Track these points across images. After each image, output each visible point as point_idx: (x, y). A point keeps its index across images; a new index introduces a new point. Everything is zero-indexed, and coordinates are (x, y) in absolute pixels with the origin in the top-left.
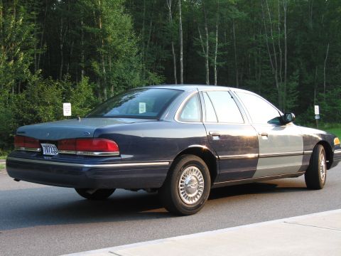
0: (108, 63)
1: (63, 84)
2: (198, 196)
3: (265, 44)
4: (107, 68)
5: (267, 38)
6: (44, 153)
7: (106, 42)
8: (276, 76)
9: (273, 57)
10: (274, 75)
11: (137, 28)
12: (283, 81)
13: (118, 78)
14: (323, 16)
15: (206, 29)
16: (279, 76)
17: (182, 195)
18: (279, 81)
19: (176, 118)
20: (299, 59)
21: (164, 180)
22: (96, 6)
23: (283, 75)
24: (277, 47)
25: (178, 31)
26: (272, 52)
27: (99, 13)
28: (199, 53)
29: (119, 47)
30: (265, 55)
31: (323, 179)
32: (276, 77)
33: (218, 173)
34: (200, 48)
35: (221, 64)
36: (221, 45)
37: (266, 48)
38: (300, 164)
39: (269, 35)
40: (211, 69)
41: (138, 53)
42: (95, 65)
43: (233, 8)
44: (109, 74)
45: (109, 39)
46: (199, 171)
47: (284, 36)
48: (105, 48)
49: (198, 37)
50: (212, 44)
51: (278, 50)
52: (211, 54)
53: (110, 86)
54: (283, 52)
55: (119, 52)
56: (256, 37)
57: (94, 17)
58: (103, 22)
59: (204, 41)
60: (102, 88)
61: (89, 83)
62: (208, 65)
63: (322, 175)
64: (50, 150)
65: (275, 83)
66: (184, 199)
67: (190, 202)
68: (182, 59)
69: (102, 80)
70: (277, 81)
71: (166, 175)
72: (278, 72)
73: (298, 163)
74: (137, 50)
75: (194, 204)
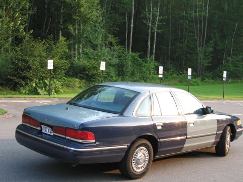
0: (80, 26)
1: (48, 42)
2: (144, 166)
3: (192, 19)
4: (79, 30)
6: (43, 131)
8: (198, 41)
9: (197, 28)
10: (196, 41)
12: (203, 46)
13: (86, 37)
15: (151, 5)
16: (200, 42)
17: (134, 166)
18: (200, 46)
19: (134, 114)
20: (215, 31)
21: (123, 157)
23: (203, 42)
25: (131, 5)
28: (145, 22)
29: (89, 16)
30: (191, 26)
31: (227, 149)
32: (198, 43)
33: (159, 150)
34: (145, 18)
35: (160, 31)
36: (161, 17)
37: (192, 22)
38: (213, 141)
39: (196, 12)
40: (153, 34)
41: (102, 21)
42: (70, 27)
44: (80, 34)
45: (82, 9)
46: (147, 150)
47: (206, 14)
48: (79, 16)
49: (145, 10)
51: (200, 24)
52: (153, 23)
53: (80, 42)
54: (205, 25)
55: (88, 19)
56: (186, 13)
59: (149, 14)
60: (74, 44)
61: (66, 41)
62: (150, 31)
63: (227, 146)
64: (48, 131)
66: (135, 168)
67: (139, 171)
68: (132, 25)
69: (74, 38)
70: (198, 46)
71: (124, 154)
73: (212, 140)
74: (101, 18)
75: (141, 172)
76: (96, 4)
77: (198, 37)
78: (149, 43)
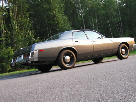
7: (59, 26)
11: (69, 20)
14: (133, 9)
22: (53, 13)
24: (118, 23)
26: (116, 25)
27: (55, 16)
43: (101, 10)
57: (53, 18)
58: (57, 19)
65: (119, 36)
72: (120, 32)
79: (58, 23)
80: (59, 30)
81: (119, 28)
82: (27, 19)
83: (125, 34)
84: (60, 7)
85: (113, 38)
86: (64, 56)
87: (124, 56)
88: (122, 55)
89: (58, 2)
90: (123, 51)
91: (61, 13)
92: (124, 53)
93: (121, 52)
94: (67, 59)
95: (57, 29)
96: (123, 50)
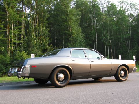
0: (73, 44)
5: (124, 36)
7: (73, 36)
9: (127, 42)
10: (127, 48)
11: (83, 31)
15: (104, 33)
16: (129, 49)
18: (129, 50)
20: (135, 43)
22: (69, 24)
23: (130, 48)
24: (128, 39)
25: (95, 34)
27: (70, 27)
28: (102, 41)
29: (77, 38)
30: (123, 41)
32: (128, 49)
34: (102, 39)
36: (110, 38)
37: (124, 39)
40: (107, 46)
42: (69, 44)
43: (113, 25)
45: (74, 35)
47: (130, 35)
48: (73, 39)
49: (102, 35)
50: (106, 38)
52: (106, 41)
54: (130, 40)
55: (77, 40)
57: (68, 28)
58: (71, 30)
59: (104, 37)
62: (105, 45)
65: (128, 51)
68: (97, 43)
72: (129, 47)
74: (83, 39)
76: (80, 33)
77: (128, 46)
78: (105, 51)
79: (72, 34)
80: (72, 39)
81: (129, 44)
82: (44, 27)
83: (133, 50)
84: (75, 19)
85: (114, 59)
86: (59, 74)
87: (122, 79)
88: (120, 78)
89: (75, 14)
90: (122, 74)
91: (76, 25)
92: (123, 75)
93: (120, 74)
94: (61, 77)
95: (70, 39)
96: (123, 72)
